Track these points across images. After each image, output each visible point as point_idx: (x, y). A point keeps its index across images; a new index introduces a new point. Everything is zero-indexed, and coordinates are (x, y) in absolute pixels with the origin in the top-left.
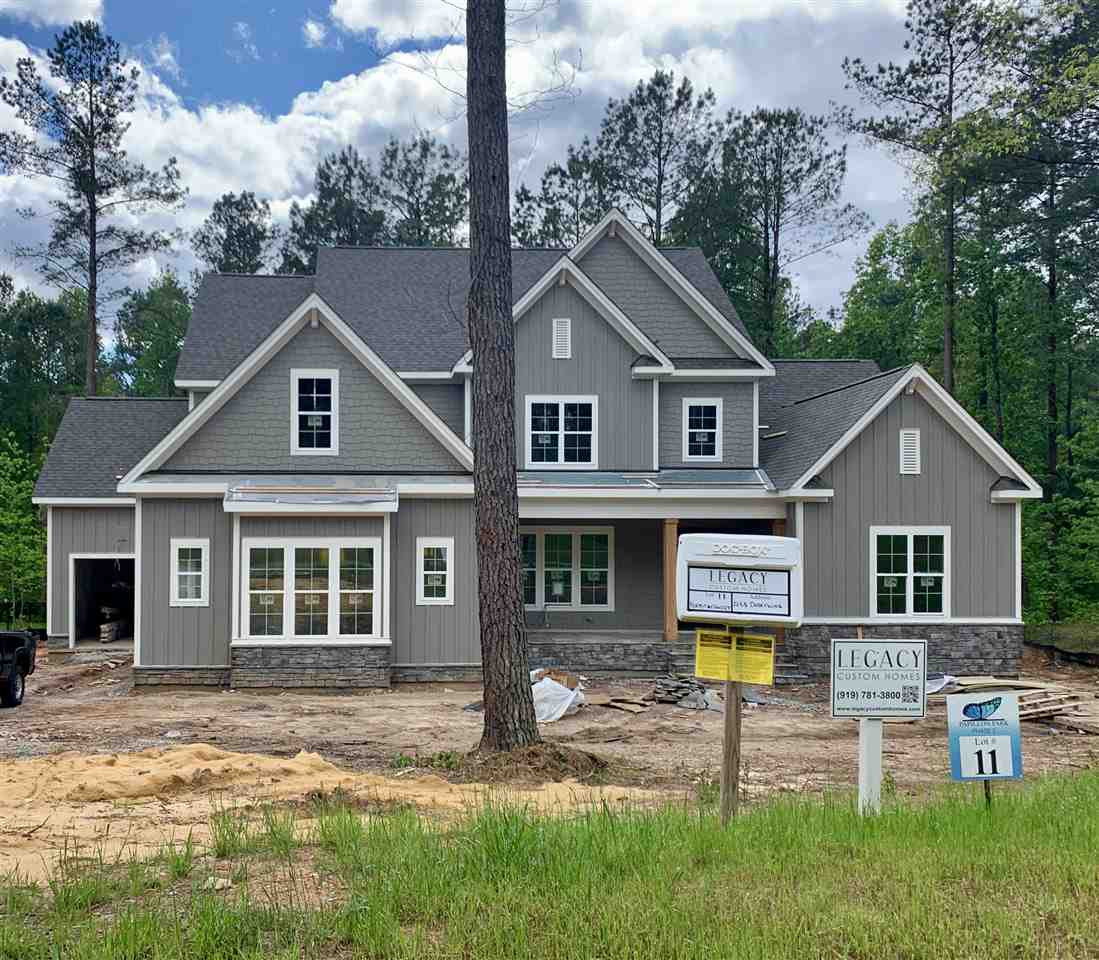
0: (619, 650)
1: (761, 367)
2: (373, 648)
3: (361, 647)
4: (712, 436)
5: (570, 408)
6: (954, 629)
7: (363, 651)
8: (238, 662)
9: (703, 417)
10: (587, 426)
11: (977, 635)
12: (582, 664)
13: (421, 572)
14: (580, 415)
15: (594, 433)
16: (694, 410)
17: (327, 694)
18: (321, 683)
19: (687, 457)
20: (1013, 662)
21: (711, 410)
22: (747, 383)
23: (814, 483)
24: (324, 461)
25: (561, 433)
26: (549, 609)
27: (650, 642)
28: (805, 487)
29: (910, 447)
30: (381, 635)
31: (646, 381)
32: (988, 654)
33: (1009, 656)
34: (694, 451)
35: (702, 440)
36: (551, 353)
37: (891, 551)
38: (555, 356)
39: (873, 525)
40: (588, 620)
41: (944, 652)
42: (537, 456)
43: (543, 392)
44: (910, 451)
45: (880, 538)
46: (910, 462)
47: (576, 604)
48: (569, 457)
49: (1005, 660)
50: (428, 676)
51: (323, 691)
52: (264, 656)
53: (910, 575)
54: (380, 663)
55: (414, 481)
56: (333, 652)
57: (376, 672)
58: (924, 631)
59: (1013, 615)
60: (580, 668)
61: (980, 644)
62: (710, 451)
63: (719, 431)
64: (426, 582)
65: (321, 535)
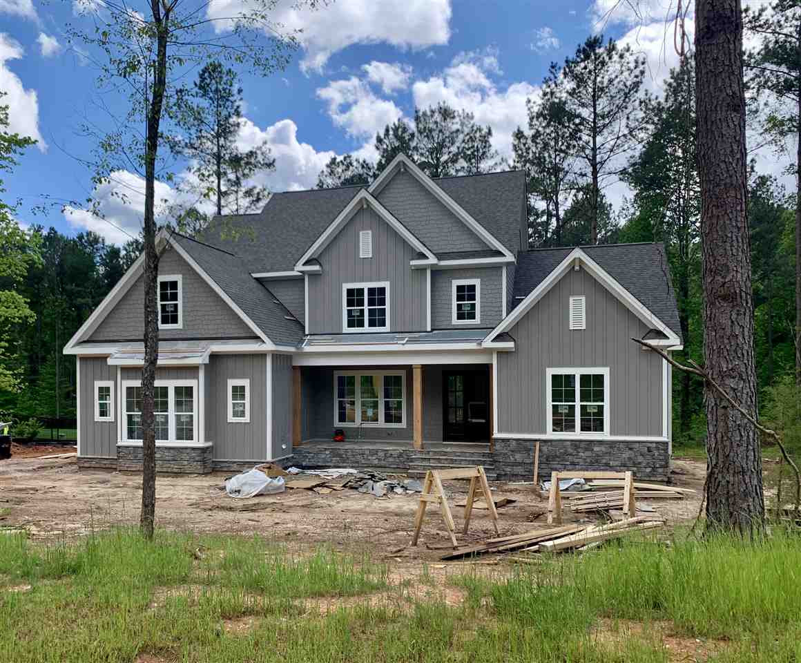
0: (381, 454)
1: (504, 255)
2: (193, 449)
3: (186, 448)
4: (473, 306)
5: (371, 291)
6: (612, 444)
7: (188, 451)
8: (121, 454)
9: (466, 293)
10: (383, 302)
11: (631, 449)
12: (357, 462)
13: (230, 401)
14: (377, 296)
15: (387, 307)
16: (460, 288)
17: (168, 477)
18: (165, 470)
19: (455, 321)
20: (660, 470)
21: (472, 288)
22: (497, 267)
23: (499, 338)
24: (174, 332)
25: (366, 308)
26: (363, 426)
27: (401, 449)
28: (493, 341)
29: (576, 309)
30: (199, 441)
31: (422, 270)
32: (640, 463)
33: (658, 466)
34: (460, 317)
35: (466, 309)
36: (359, 255)
37: (562, 386)
38: (361, 257)
39: (549, 367)
40: (389, 434)
41: (604, 461)
42: (351, 324)
43: (354, 281)
44: (577, 312)
45: (554, 376)
46: (577, 321)
47: (381, 423)
48: (372, 324)
49: (654, 469)
50: (235, 467)
51: (167, 474)
52: (134, 452)
53: (578, 404)
54: (197, 458)
55: (223, 344)
56: (172, 451)
57: (195, 463)
58: (588, 445)
59: (661, 435)
60: (357, 465)
61: (633, 455)
62: (472, 316)
63: (478, 302)
64: (234, 408)
65: (165, 379)
